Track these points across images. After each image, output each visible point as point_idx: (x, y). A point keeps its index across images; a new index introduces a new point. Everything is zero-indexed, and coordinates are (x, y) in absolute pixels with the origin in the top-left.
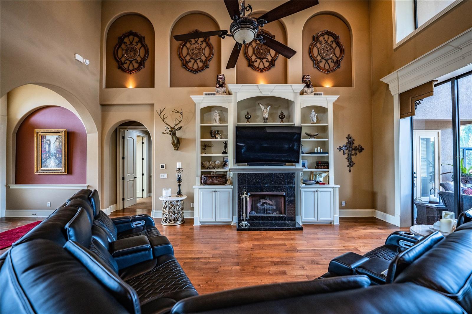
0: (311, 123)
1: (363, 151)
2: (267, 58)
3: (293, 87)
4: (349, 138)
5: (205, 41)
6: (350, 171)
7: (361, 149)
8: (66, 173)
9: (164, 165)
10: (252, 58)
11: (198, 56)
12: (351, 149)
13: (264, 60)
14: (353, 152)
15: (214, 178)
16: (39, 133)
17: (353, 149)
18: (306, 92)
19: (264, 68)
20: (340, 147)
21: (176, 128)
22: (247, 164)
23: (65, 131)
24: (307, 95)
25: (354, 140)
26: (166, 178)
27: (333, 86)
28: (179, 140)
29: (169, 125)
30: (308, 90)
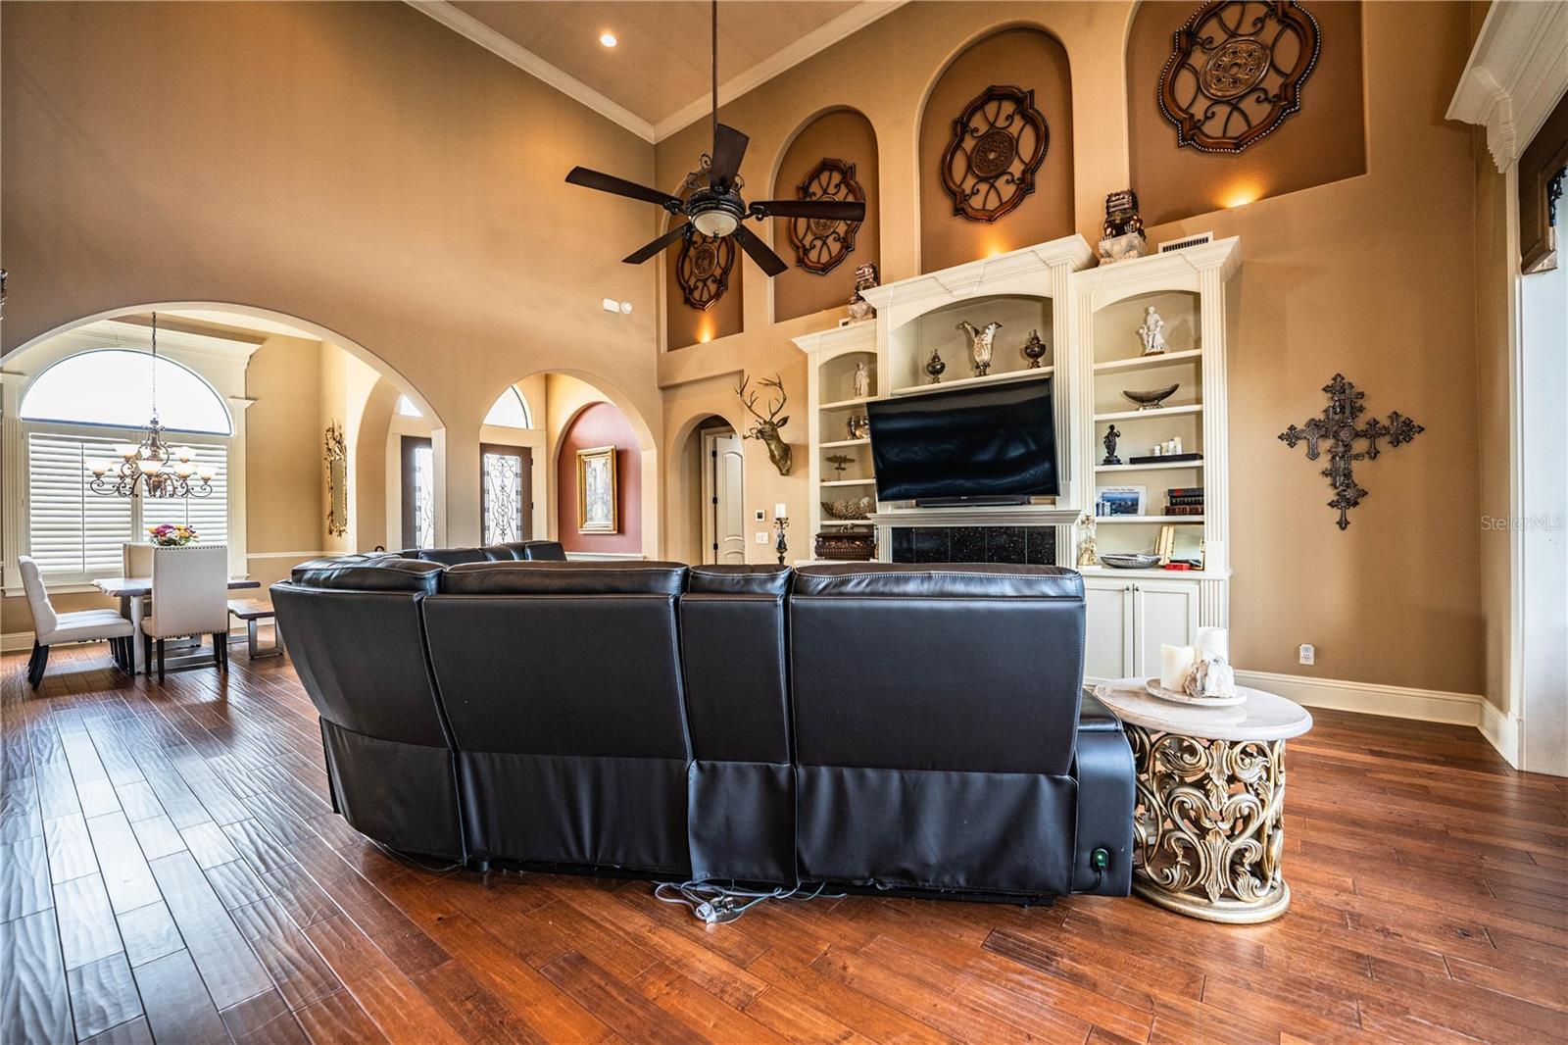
0: (1147, 355)
1: (1416, 436)
2: (1009, 170)
3: (1040, 255)
4: (1338, 388)
5: (844, 183)
6: (1343, 524)
7: (1404, 431)
8: (615, 532)
9: (763, 512)
10: (964, 186)
11: (830, 228)
12: (1344, 434)
13: (1000, 183)
14: (1360, 446)
15: (842, 541)
16: (583, 457)
17: (1357, 435)
18: (1109, 255)
19: (984, 209)
20: (1292, 428)
21: (775, 420)
22: (914, 501)
23: (612, 450)
24: (1111, 262)
25: (1362, 395)
26: (767, 542)
27: (1265, 197)
28: (786, 450)
29: (759, 417)
30: (1113, 245)
